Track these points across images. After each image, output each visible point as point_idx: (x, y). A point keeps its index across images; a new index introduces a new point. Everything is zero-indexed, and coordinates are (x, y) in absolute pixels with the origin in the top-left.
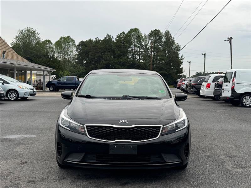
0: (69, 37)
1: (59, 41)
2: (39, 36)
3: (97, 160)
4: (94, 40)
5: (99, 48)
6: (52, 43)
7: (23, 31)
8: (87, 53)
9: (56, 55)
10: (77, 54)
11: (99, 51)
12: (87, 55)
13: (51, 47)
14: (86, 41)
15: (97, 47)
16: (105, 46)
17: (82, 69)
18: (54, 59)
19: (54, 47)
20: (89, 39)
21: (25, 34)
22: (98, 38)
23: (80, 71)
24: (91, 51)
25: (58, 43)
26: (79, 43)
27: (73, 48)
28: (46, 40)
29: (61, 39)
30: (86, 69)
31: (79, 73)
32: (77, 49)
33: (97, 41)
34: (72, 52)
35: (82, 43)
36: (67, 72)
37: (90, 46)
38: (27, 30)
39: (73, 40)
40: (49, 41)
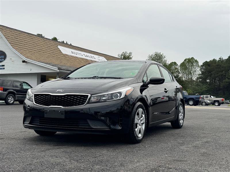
0: (193, 58)
1: (183, 62)
2: (165, 59)
3: (40, 123)
4: (218, 59)
5: (222, 67)
6: (177, 65)
7: (152, 55)
8: (210, 72)
9: (180, 75)
10: (201, 73)
11: (221, 70)
12: (210, 74)
13: (177, 68)
14: (210, 61)
15: (220, 66)
16: (228, 64)
17: (204, 87)
18: (178, 79)
19: (179, 68)
20: (213, 59)
21: (154, 58)
22: (222, 58)
23: (203, 88)
24: (214, 70)
25: (183, 65)
26: (203, 63)
27: (196, 68)
28: (172, 62)
29: (185, 60)
30: (208, 88)
31: (201, 91)
32: (201, 68)
33: (221, 60)
34: (195, 71)
35: (206, 64)
36: (190, 90)
37: (213, 65)
38: (156, 55)
39: (196, 61)
40: (175, 63)
